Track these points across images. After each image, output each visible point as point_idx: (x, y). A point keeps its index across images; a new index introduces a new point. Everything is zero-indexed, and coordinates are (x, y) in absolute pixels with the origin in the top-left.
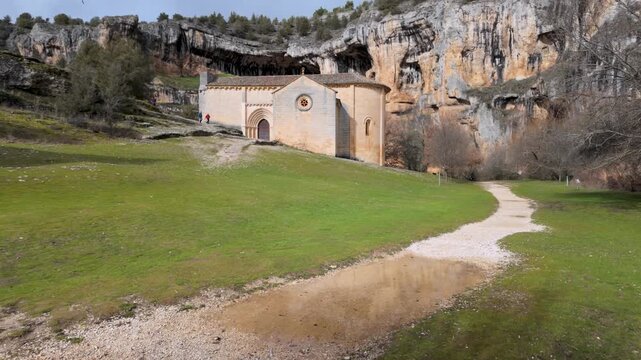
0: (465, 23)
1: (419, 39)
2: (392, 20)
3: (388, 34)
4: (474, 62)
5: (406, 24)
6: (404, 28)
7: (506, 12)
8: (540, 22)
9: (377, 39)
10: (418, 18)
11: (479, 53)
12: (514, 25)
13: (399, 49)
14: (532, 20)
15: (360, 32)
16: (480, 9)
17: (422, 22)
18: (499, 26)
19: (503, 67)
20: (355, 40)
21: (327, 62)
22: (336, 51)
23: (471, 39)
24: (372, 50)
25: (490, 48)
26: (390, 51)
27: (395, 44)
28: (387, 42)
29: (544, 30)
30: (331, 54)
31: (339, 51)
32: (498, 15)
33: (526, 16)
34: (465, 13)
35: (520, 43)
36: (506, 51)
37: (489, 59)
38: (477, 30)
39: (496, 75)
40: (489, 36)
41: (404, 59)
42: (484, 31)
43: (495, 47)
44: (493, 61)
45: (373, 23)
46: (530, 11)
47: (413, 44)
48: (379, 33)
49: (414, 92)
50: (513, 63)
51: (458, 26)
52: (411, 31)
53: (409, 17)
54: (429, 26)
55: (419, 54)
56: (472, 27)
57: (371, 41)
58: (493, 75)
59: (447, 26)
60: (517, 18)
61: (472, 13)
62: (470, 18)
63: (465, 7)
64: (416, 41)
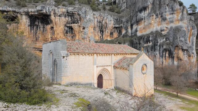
0: (94, 18)
1: (73, 18)
2: (63, 8)
3: (60, 13)
4: (96, 32)
5: (69, 11)
6: (67, 12)
7: (106, 18)
8: (115, 23)
9: (55, 14)
10: (74, 10)
11: (97, 29)
12: (107, 22)
13: (64, 20)
14: (113, 22)
15: (47, 9)
16: (99, 15)
17: (76, 12)
18: (103, 22)
19: (103, 35)
20: (44, 11)
21: (24, 17)
22: (31, 13)
23: (96, 24)
24: (52, 17)
25: (100, 28)
26: (61, 20)
27: (63, 18)
28: (60, 16)
29: (116, 26)
30: (27, 14)
31: (33, 13)
32: (103, 18)
33: (111, 20)
34: (94, 14)
35: (109, 28)
36: (104, 30)
37: (99, 32)
38: (97, 21)
39: (101, 37)
40: (101, 24)
41: (66, 24)
42: (99, 22)
43: (102, 28)
44: (100, 32)
45: (53, 7)
46: (112, 19)
47: (70, 19)
48: (56, 12)
49: (69, 37)
50: (106, 34)
51: (92, 18)
52: (70, 15)
53: (70, 9)
54: (79, 15)
55: (71, 23)
56: (96, 20)
57: (52, 14)
58: (100, 37)
59: (88, 17)
60: (108, 20)
61: (96, 15)
62: (96, 17)
63: (94, 12)
64: (71, 18)
